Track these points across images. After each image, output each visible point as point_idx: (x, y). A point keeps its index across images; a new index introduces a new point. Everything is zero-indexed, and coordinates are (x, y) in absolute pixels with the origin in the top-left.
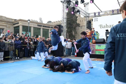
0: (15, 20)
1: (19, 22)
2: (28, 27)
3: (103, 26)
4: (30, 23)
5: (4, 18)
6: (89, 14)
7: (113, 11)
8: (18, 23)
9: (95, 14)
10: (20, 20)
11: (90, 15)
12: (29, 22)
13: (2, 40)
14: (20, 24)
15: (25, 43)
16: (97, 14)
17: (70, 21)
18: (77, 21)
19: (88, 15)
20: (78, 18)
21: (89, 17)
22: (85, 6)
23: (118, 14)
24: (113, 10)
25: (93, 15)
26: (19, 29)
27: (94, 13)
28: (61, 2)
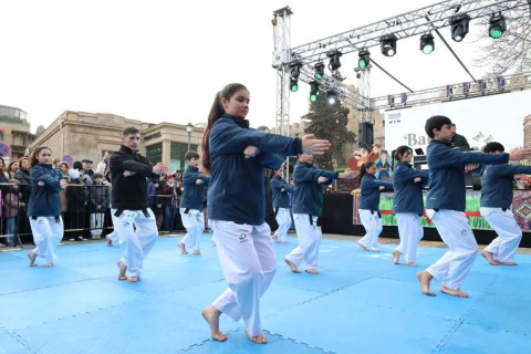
0: (151, 125)
1: (162, 131)
2: (186, 145)
3: (417, 138)
4: (193, 134)
5: (117, 121)
6: (372, 100)
7: (449, 89)
8: (158, 135)
9: (391, 99)
10: (165, 126)
11: (377, 104)
12: (189, 129)
13: (101, 180)
14: (163, 137)
15: (165, 189)
16: (398, 101)
17: (321, 124)
18: (346, 124)
19: (367, 104)
20: (349, 116)
21: (371, 110)
22: (358, 76)
23: (467, 97)
24: (448, 87)
25: (386, 102)
26: (161, 153)
27: (389, 96)
28: (275, 67)
